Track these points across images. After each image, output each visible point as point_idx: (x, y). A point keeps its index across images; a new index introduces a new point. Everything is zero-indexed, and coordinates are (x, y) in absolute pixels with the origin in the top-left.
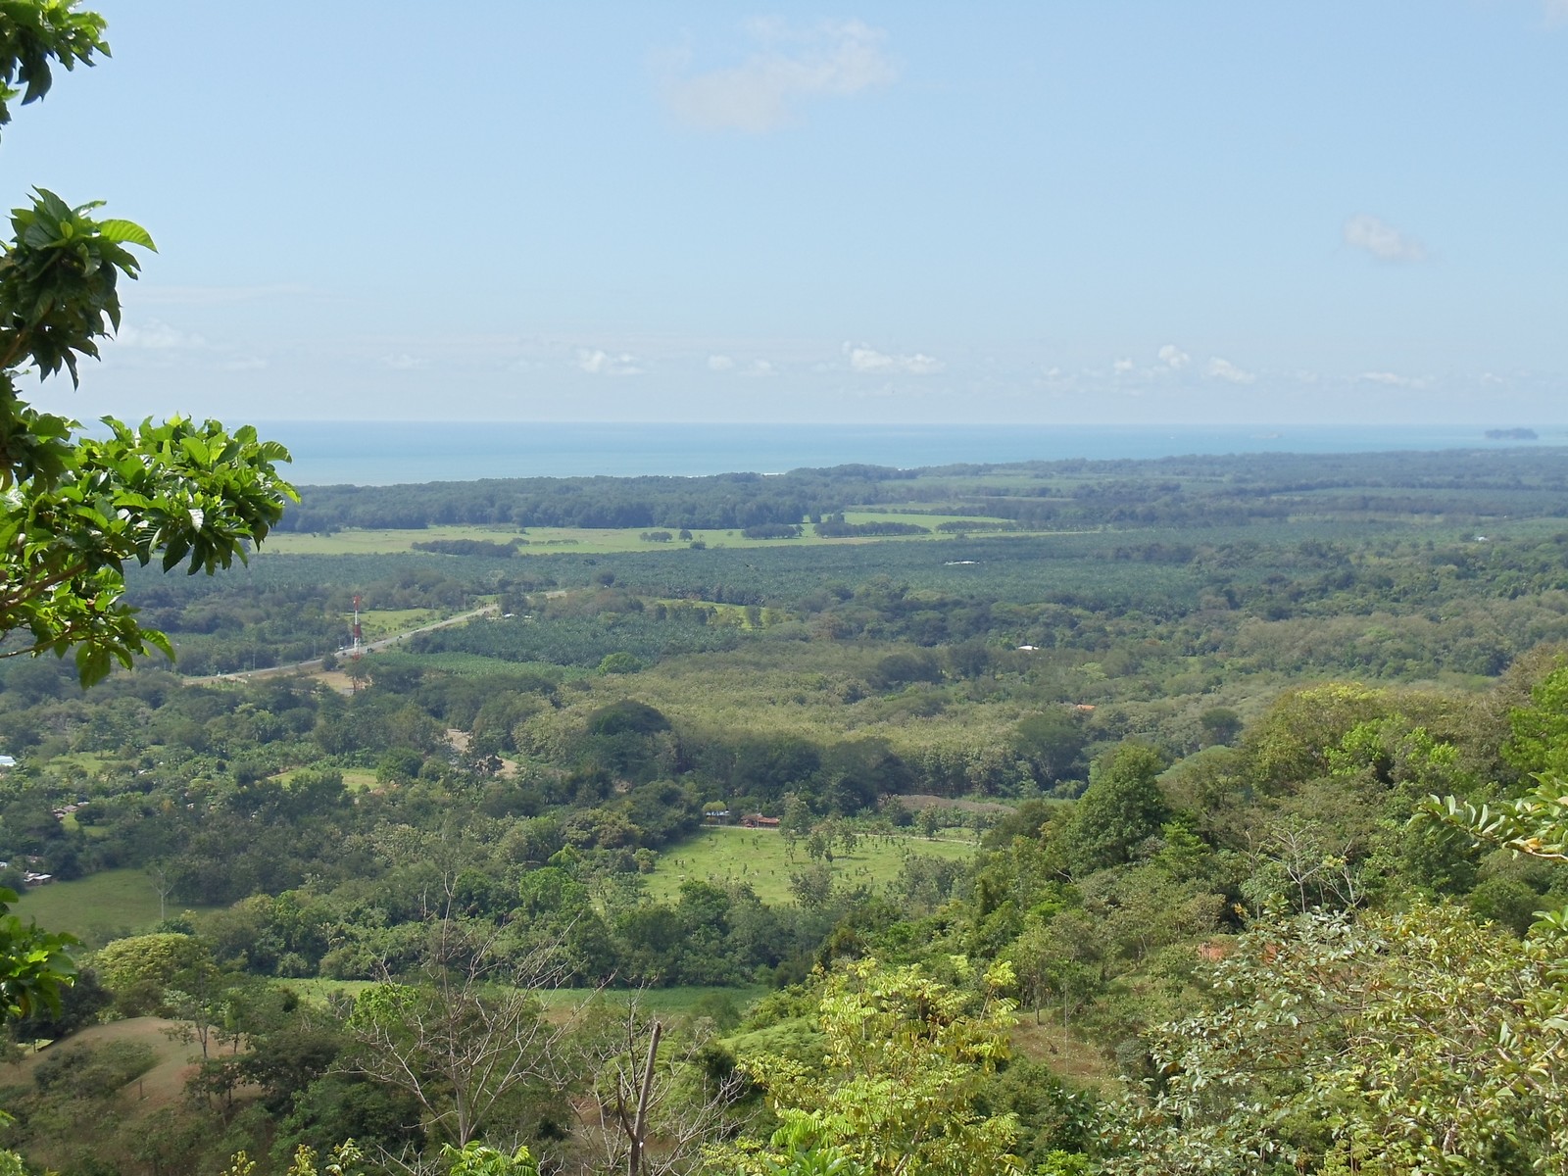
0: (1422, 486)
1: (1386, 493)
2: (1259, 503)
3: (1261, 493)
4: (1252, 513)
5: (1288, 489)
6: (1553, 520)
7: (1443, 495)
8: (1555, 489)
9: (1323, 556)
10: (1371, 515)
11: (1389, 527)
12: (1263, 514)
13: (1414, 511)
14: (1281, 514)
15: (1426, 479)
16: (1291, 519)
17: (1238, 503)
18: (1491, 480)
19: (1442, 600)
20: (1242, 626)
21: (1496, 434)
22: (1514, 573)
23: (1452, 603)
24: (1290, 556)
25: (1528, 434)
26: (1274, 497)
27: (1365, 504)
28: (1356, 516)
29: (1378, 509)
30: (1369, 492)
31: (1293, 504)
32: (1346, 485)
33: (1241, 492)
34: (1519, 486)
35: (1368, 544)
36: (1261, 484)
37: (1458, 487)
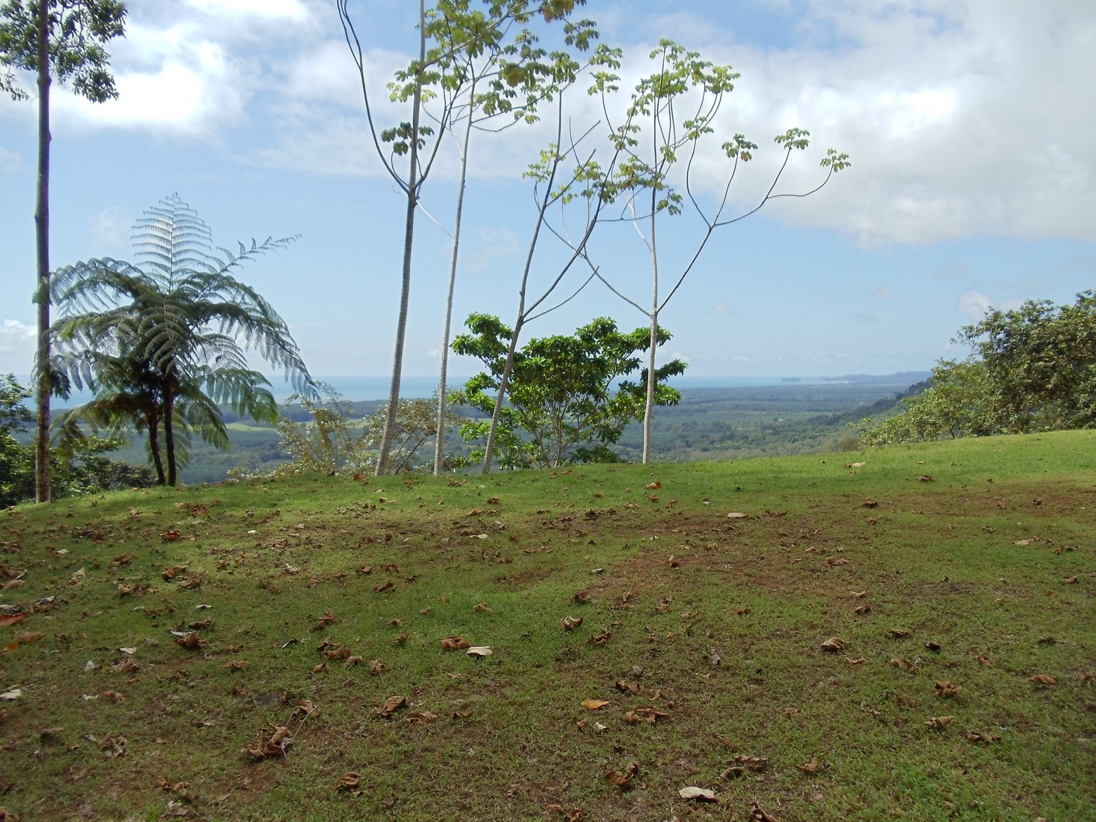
0: (758, 400)
1: (744, 403)
2: (696, 407)
3: (697, 403)
4: (694, 411)
5: (707, 401)
6: (807, 413)
7: (767, 404)
8: (808, 400)
9: (721, 427)
10: (739, 411)
11: (746, 416)
12: (698, 411)
13: (755, 410)
14: (705, 411)
15: (759, 397)
16: (709, 413)
17: (688, 407)
18: (783, 398)
19: (767, 444)
20: (693, 454)
21: (785, 380)
22: (794, 433)
23: (771, 445)
24: (709, 427)
25: (797, 380)
26: (702, 405)
27: (737, 407)
28: (734, 412)
29: (742, 409)
30: (738, 403)
31: (709, 407)
32: (729, 400)
33: (690, 403)
34: (794, 400)
35: (738, 422)
36: (697, 399)
37: (772, 400)
